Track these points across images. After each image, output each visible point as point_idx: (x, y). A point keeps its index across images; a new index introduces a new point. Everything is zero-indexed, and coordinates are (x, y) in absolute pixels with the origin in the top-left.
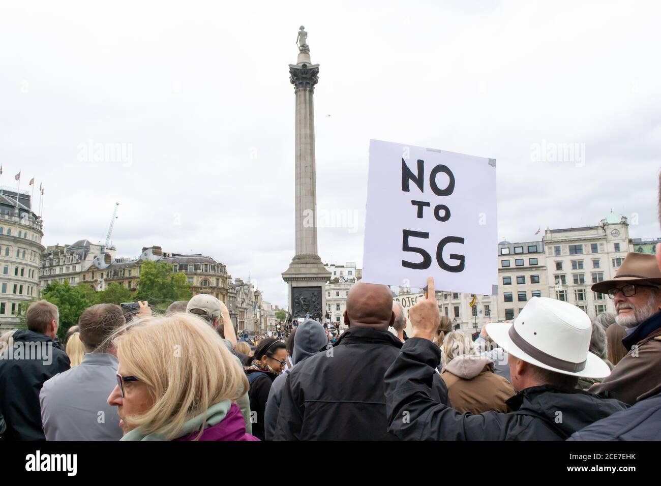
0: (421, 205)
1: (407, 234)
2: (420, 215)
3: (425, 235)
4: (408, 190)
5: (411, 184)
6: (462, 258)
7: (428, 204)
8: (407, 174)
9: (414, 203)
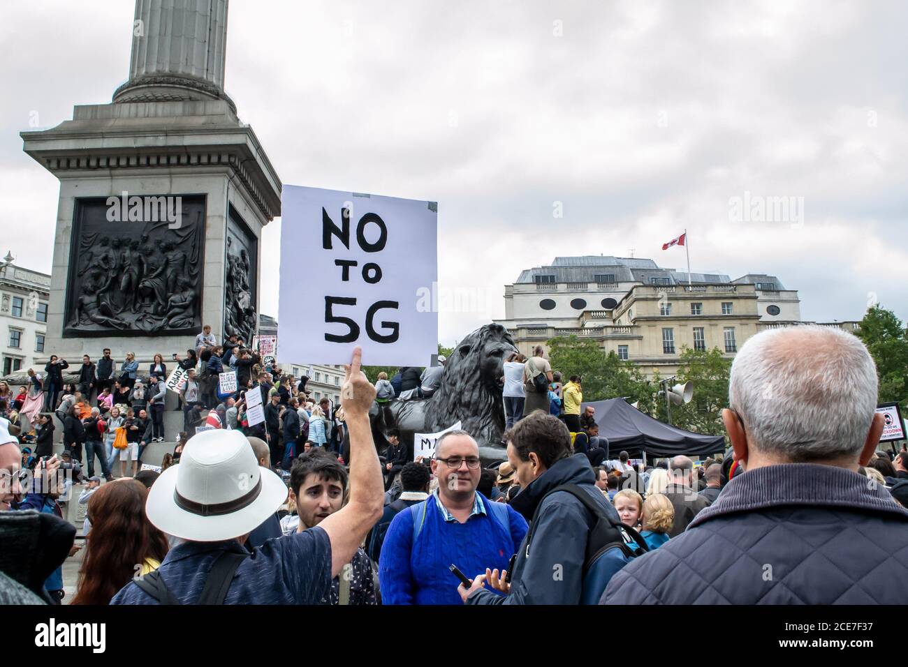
0: (346, 265)
1: (330, 301)
2: (345, 277)
3: (352, 301)
4: (331, 248)
5: (335, 239)
6: (395, 326)
7: (354, 263)
8: (328, 226)
9: (338, 262)
